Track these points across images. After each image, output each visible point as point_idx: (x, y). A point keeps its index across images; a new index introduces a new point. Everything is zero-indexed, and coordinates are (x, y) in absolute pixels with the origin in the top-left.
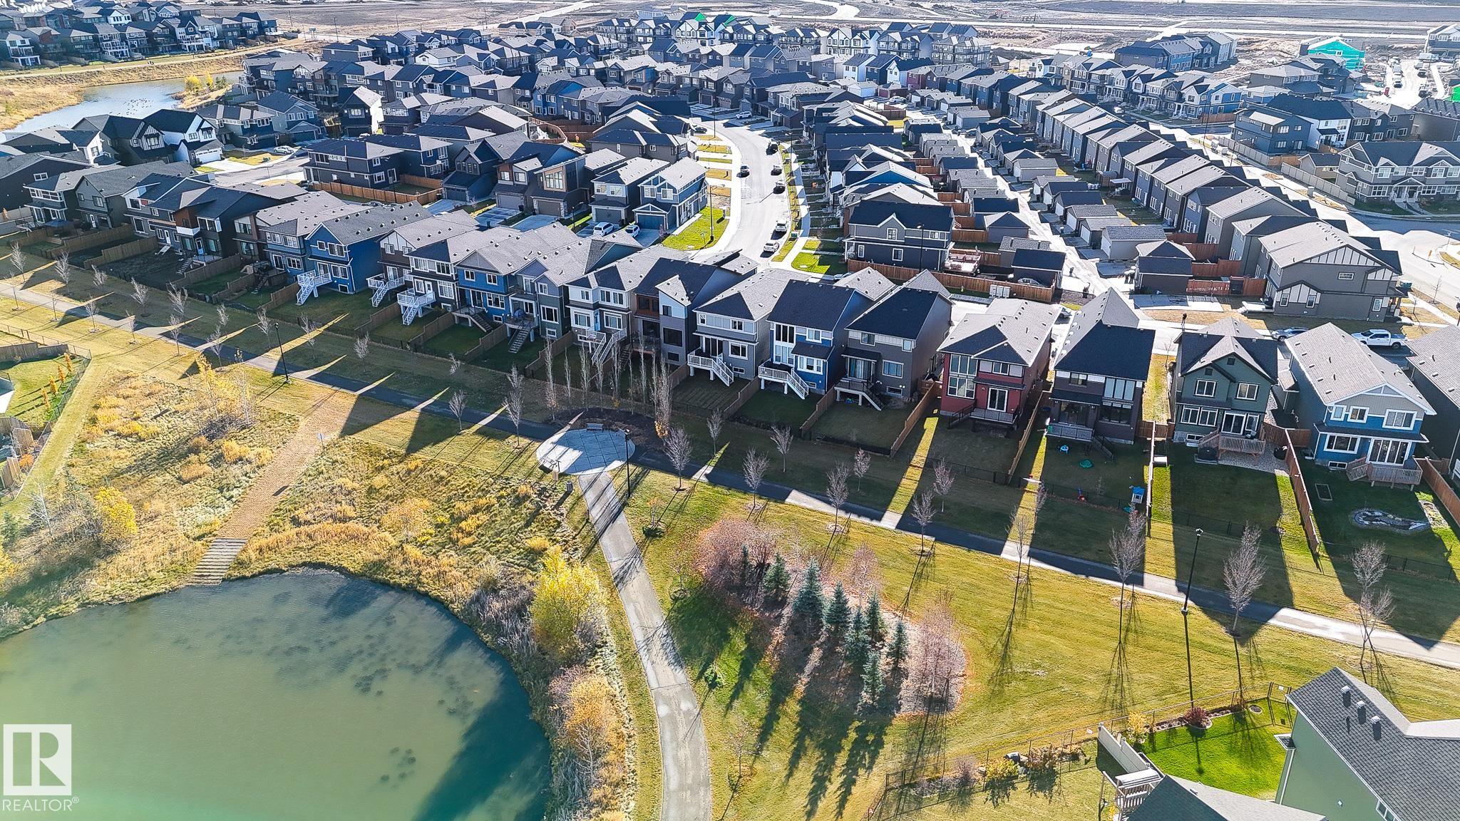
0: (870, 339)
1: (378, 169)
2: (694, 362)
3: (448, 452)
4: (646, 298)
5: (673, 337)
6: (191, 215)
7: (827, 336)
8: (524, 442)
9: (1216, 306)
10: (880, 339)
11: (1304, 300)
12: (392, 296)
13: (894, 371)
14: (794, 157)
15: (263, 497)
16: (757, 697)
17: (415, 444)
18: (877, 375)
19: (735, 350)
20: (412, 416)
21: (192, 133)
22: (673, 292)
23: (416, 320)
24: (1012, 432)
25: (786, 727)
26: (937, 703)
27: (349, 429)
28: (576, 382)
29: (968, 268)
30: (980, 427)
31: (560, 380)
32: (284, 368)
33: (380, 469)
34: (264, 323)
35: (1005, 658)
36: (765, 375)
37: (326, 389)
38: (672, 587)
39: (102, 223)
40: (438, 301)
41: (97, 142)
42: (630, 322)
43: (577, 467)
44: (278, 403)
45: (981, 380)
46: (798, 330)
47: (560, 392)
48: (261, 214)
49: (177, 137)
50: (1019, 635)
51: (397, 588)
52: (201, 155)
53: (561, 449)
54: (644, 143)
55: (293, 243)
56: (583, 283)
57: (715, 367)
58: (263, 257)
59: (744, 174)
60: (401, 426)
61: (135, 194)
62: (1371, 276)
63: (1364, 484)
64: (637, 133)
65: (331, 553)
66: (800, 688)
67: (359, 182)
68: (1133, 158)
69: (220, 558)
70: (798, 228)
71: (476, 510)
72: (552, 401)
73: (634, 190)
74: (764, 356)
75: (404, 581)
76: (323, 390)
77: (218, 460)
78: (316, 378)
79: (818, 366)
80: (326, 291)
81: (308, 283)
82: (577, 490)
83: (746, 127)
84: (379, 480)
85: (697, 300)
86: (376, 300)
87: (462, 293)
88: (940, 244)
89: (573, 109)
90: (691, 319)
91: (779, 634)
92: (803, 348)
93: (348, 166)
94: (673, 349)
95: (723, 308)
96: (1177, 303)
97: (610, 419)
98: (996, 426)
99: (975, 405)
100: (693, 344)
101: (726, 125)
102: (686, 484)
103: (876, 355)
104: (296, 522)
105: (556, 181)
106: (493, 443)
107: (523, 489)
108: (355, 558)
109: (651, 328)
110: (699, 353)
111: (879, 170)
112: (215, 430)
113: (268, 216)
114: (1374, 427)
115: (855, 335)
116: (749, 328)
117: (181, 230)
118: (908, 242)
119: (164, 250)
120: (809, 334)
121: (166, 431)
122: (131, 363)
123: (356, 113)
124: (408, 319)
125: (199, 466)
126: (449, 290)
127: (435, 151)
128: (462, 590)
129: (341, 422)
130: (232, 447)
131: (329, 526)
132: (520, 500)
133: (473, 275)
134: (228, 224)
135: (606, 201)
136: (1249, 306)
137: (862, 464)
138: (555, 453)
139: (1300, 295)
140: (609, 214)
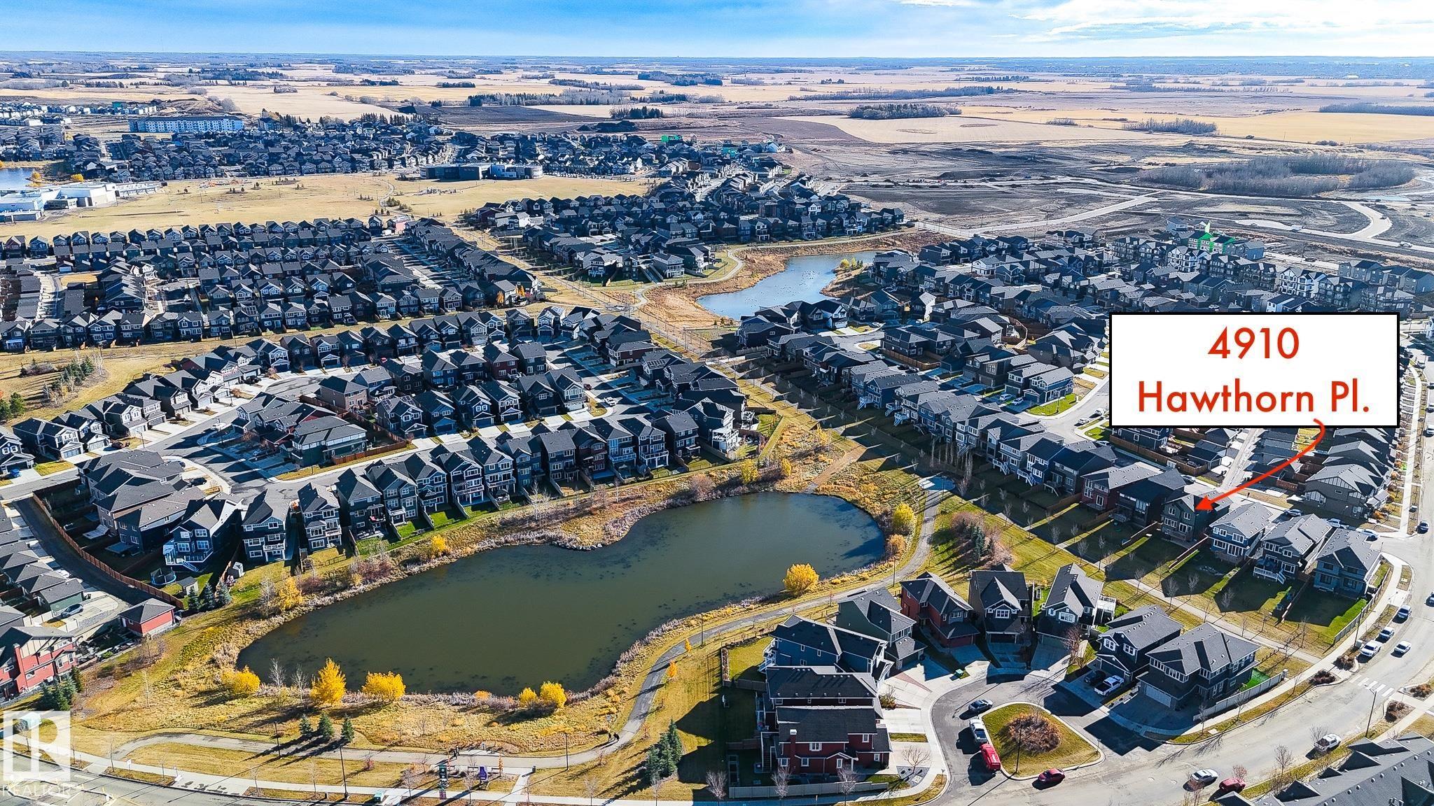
0: (1062, 468)
1: (912, 349)
2: (995, 463)
3: (889, 474)
4: (984, 434)
5: (991, 451)
6: (825, 365)
7: (1046, 463)
8: (917, 476)
9: (1279, 494)
10: (1065, 468)
11: (1318, 499)
12: (892, 414)
13: (1070, 482)
15: (828, 474)
16: (946, 556)
17: (880, 470)
18: (1063, 483)
19: (1012, 461)
20: (884, 459)
21: (837, 313)
22: (994, 434)
23: (899, 425)
24: (1100, 513)
25: (950, 562)
27: (860, 460)
28: (943, 459)
30: (1089, 509)
31: (936, 456)
32: (846, 433)
33: (866, 474)
34: (842, 415)
35: (1026, 565)
36: (1020, 474)
37: (858, 444)
38: (941, 527)
39: (792, 359)
40: (911, 418)
41: (795, 316)
42: (978, 442)
43: (931, 488)
44: (839, 445)
45: (1095, 492)
46: (1037, 459)
47: (936, 462)
48: (853, 369)
49: (830, 315)
51: (859, 508)
52: (837, 325)
53: (928, 481)
54: (1055, 352)
55: (862, 384)
56: (963, 423)
57: (1003, 467)
58: (850, 387)
60: (878, 462)
61: (807, 350)
62: (1351, 495)
64: (1054, 346)
65: (843, 495)
66: (960, 556)
67: (903, 353)
69: (812, 487)
71: (891, 493)
72: (932, 465)
73: (1027, 380)
74: (1023, 465)
75: (861, 507)
76: (856, 444)
77: (816, 460)
78: (854, 440)
79: (1040, 475)
80: (870, 406)
81: (863, 401)
82: (926, 495)
85: (1002, 439)
86: (887, 414)
87: (920, 418)
89: (1043, 318)
90: (998, 446)
91: (964, 544)
92: (1037, 466)
93: (900, 344)
94: (991, 456)
95: (1010, 444)
96: (1262, 489)
97: (950, 475)
98: (1096, 511)
99: (1093, 501)
100: (998, 456)
102: (964, 502)
103: (1064, 475)
104: (835, 483)
105: (992, 367)
106: (906, 475)
107: (908, 490)
108: (850, 498)
109: (984, 446)
110: (999, 460)
112: (818, 450)
113: (856, 370)
114: (1229, 539)
115: (1057, 465)
116: (1019, 453)
117: (821, 370)
118: (1141, 432)
119: (813, 376)
120: (1040, 461)
121: (803, 446)
122: (795, 421)
123: (918, 308)
124: (895, 424)
125: (810, 460)
126: (915, 416)
127: (944, 342)
128: (879, 513)
129: (859, 456)
130: (821, 457)
131: (844, 487)
132: (906, 493)
133: (925, 411)
134: (839, 371)
135: (1013, 384)
136: (1295, 498)
137: (1025, 508)
138: (925, 483)
139: (1316, 496)
140: (1013, 390)
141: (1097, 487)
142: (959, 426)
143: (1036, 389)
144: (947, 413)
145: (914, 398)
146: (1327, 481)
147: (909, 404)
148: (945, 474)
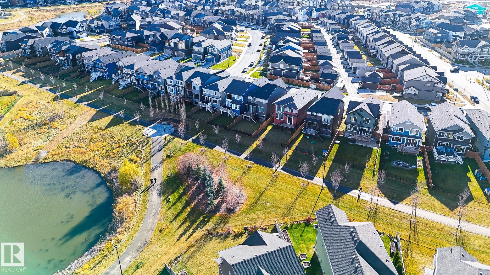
0: (254, 99)
1: (130, 41)
2: (201, 105)
3: (117, 129)
4: (189, 84)
5: (196, 96)
6: (63, 53)
7: (241, 98)
8: (141, 127)
9: (385, 94)
10: (257, 99)
11: (413, 93)
12: (117, 81)
13: (262, 110)
14: (269, 40)
15: (59, 139)
16: (179, 206)
17: (107, 127)
18: (257, 111)
19: (214, 101)
20: (111, 117)
21: (77, 28)
22: (197, 82)
23: (124, 88)
24: (293, 131)
25: (184, 215)
26: (231, 211)
27: (91, 121)
28: (160, 108)
29: (306, 78)
30: (283, 129)
31: (154, 107)
32: (79, 101)
33: (96, 133)
34: (75, 88)
35: (258, 199)
36: (222, 110)
37: (89, 108)
38: (168, 173)
39: (41, 55)
40: (131, 83)
41: (47, 29)
42: (185, 91)
43: (154, 135)
44: (72, 112)
45: (286, 114)
46: (233, 96)
47: (155, 112)
48: (84, 54)
49: (73, 29)
50: (267, 192)
51: (89, 168)
52: (80, 35)
53: (151, 129)
54: (216, 34)
55: (91, 63)
57: (208, 107)
58: (84, 67)
59: (250, 45)
60: (108, 119)
61: (49, 46)
62: (436, 85)
63: (401, 153)
64: (214, 31)
65: (73, 157)
66: (193, 204)
67: (124, 45)
68: (378, 43)
69: (41, 156)
70: (258, 63)
71: (119, 147)
72: (152, 115)
73: (206, 49)
74: (223, 103)
75: (91, 166)
77: (50, 128)
78: (87, 105)
79: (237, 107)
80: (100, 79)
81: (94, 75)
82: (151, 142)
83: (258, 30)
84: (95, 136)
85: (203, 85)
86: (114, 81)
87: (138, 80)
88: (297, 70)
89: (202, 23)
90: (201, 91)
91: (194, 188)
92: (234, 101)
93: (121, 39)
94: (196, 100)
95: (210, 88)
96: (372, 92)
97: (168, 121)
98: (289, 129)
99: (284, 122)
100: (202, 99)
101: (252, 29)
102: (185, 142)
103: (256, 105)
104: (66, 147)
105: (182, 45)
106: (132, 127)
107: (134, 141)
108: (79, 159)
109: (191, 93)
110: (204, 102)
111: (286, 45)
112: (52, 119)
113: (85, 54)
114: (406, 134)
115: (250, 98)
116: (218, 94)
117: (61, 58)
118: (287, 69)
119: (57, 64)
120: (236, 97)
121: (37, 118)
122: (35, 98)
123: (131, 23)
124: (121, 88)
125: (44, 129)
126: (134, 80)
127: (149, 35)
128: (106, 170)
129: (90, 118)
130: (55, 124)
131: (76, 149)
132: (133, 144)
133: (140, 74)
134: (74, 56)
135: (197, 53)
136: (395, 94)
137: (238, 138)
138: (149, 131)
139: (411, 91)
140: (198, 57)
141: (286, 109)
142: (168, 81)
143: (212, 54)
144: (157, 72)
145: (131, 67)
146: (419, 79)
147: (128, 71)
148: (164, 120)
